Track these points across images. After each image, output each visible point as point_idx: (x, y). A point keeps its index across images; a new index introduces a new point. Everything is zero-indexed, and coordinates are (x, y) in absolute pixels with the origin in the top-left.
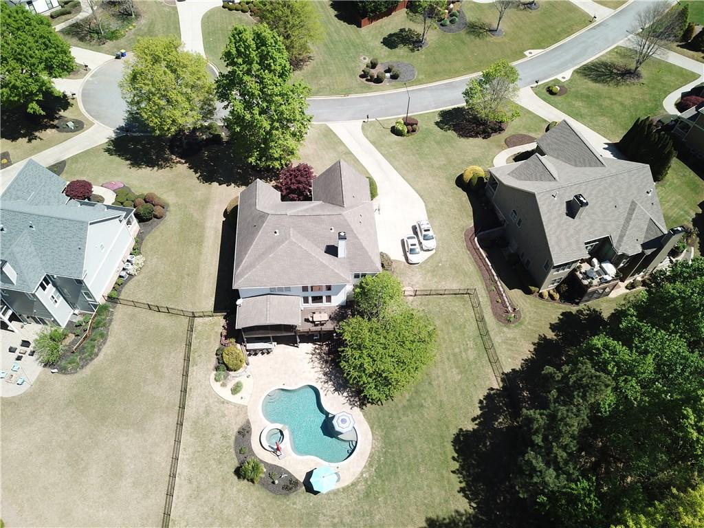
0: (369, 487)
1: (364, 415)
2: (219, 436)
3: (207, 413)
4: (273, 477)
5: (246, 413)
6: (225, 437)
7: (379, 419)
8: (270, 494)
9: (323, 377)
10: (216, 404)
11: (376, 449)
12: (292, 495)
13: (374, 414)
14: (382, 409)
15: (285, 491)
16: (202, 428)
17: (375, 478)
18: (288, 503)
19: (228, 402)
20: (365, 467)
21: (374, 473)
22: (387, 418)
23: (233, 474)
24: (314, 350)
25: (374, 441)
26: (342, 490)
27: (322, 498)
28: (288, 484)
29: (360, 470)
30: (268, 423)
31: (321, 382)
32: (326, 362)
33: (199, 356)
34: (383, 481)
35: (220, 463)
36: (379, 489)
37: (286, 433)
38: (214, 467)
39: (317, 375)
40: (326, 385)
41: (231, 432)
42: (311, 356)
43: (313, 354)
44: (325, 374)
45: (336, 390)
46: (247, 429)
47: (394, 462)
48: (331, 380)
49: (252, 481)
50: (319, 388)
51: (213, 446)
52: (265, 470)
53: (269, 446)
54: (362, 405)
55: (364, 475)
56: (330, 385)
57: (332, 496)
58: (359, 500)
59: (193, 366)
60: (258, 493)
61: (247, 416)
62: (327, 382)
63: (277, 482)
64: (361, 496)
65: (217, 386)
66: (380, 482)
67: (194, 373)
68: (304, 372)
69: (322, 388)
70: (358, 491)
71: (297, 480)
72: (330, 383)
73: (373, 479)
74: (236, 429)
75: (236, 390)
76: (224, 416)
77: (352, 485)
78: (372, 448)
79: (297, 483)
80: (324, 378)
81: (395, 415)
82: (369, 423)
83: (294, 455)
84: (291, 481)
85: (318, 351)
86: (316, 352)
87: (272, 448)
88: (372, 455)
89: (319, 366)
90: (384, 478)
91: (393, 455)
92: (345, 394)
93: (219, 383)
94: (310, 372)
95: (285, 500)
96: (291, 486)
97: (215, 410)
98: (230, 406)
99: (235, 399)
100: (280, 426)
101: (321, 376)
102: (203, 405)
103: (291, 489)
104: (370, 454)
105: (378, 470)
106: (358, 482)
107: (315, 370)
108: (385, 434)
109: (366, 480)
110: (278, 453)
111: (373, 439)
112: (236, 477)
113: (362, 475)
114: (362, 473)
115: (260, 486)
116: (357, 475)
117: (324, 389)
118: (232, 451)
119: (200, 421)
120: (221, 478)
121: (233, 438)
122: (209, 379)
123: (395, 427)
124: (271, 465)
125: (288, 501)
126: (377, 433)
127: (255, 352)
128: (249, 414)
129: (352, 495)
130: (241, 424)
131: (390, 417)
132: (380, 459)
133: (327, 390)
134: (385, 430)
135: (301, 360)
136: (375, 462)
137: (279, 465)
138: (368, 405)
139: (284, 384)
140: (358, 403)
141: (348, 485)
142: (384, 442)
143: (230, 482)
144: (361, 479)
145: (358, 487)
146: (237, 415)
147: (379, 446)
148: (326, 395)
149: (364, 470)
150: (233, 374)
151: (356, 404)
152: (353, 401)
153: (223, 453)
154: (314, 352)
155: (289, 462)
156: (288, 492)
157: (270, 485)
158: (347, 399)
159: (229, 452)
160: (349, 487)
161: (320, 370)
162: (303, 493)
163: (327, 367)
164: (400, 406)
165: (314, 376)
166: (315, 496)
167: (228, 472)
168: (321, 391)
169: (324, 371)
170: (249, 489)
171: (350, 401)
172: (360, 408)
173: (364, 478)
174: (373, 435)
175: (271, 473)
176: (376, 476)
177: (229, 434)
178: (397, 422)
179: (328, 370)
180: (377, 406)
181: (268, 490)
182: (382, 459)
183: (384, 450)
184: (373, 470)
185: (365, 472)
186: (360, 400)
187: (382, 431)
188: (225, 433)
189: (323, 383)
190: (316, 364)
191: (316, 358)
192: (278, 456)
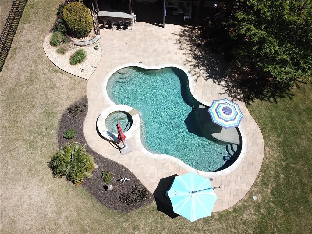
0: (264, 218)
1: (250, 112)
2: (39, 111)
3: (31, 80)
4: (107, 179)
5: (85, 88)
6: (49, 114)
7: (272, 119)
8: (99, 205)
9: (193, 60)
10: (46, 71)
11: (271, 160)
12: (134, 214)
13: (264, 112)
14: (276, 108)
15: (122, 205)
17: (272, 205)
18: (125, 225)
19: (63, 72)
20: (255, 184)
21: (270, 197)
22: (284, 119)
23: (46, 166)
24: (184, 32)
25: (268, 149)
26: (217, 217)
27: (183, 225)
28: (130, 194)
29: (246, 188)
30: (111, 103)
31: (190, 66)
32: (198, 46)
33: (35, 13)
34: (286, 211)
35: (32, 147)
36: (280, 224)
37: (136, 118)
38: (21, 151)
39: (184, 57)
40: (197, 70)
41: (58, 109)
42: (179, 37)
43: (181, 36)
44: (196, 57)
45: (210, 77)
46: (82, 107)
47: (301, 182)
48: (203, 65)
50: (186, 71)
51: (27, 123)
52: (96, 166)
54: (247, 100)
55: (255, 198)
56: (202, 70)
57: (200, 226)
59: (24, 23)
60: (80, 200)
61: (86, 92)
62: (198, 66)
63: (110, 188)
64: (251, 232)
65: (51, 52)
66: (281, 213)
67: (25, 32)
68: (169, 53)
70: (245, 223)
71: (145, 189)
72: (201, 68)
73: (270, 207)
74: (66, 104)
75: (77, 59)
76: (53, 87)
77: (236, 210)
78: (265, 158)
79: (145, 195)
80: (194, 62)
81: (296, 117)
82: (258, 123)
83: (144, 151)
85: (187, 34)
86: (185, 34)
87: (112, 136)
88: (265, 169)
89: (189, 48)
90: (287, 206)
91: (298, 172)
92: (223, 83)
93: (55, 49)
94: (176, 54)
97: (43, 78)
98: (64, 77)
99: (75, 70)
101: (191, 59)
102: (29, 70)
103: (133, 202)
104: (263, 166)
105: (277, 192)
106: (245, 208)
107: (184, 51)
108: (284, 140)
109: (258, 207)
110: (121, 145)
111: (266, 145)
112: (50, 171)
113: (251, 197)
114: (250, 194)
115: (84, 190)
116: (242, 195)
117: (193, 73)
118: (54, 133)
120: (27, 168)
121: (60, 116)
122: (43, 41)
123: (295, 133)
124: (107, 160)
125: (126, 221)
126: (271, 138)
128: (88, 90)
129: (235, 228)
130: (74, 100)
131: (289, 119)
132: (278, 176)
133: (198, 75)
134: (282, 136)
135: (166, 40)
136: (272, 179)
137: (118, 162)
138: (257, 100)
139: (140, 62)
140: (242, 96)
141: (227, 211)
142: (284, 152)
143: (39, 177)
144: (250, 203)
145: (245, 217)
146: (71, 89)
147: (275, 156)
148: (196, 80)
149: (253, 189)
150: (75, 40)
151: (239, 97)
152: (235, 92)
153: (39, 134)
154: (182, 34)
155: (135, 160)
156: (127, 206)
157: (100, 190)
158: (226, 89)
159: (49, 134)
160: (230, 213)
161: (189, 52)
162: (152, 212)
163: (199, 51)
164: (302, 107)
165: (181, 58)
166: (171, 220)
167: (40, 162)
168: (189, 75)
169: (195, 55)
170: (67, 191)
171: (230, 92)
172: (245, 102)
173: (253, 202)
174: (265, 140)
175: (104, 173)
176: (274, 202)
177: (54, 111)
178: (299, 127)
179: (200, 54)
180: (269, 103)
181: (97, 198)
182: (282, 176)
183: (284, 163)
184: (269, 191)
185: (256, 193)
186: (243, 92)
187: (279, 136)
188: (50, 108)
189: (192, 67)
190: (184, 46)
191: (186, 40)
192: (120, 149)
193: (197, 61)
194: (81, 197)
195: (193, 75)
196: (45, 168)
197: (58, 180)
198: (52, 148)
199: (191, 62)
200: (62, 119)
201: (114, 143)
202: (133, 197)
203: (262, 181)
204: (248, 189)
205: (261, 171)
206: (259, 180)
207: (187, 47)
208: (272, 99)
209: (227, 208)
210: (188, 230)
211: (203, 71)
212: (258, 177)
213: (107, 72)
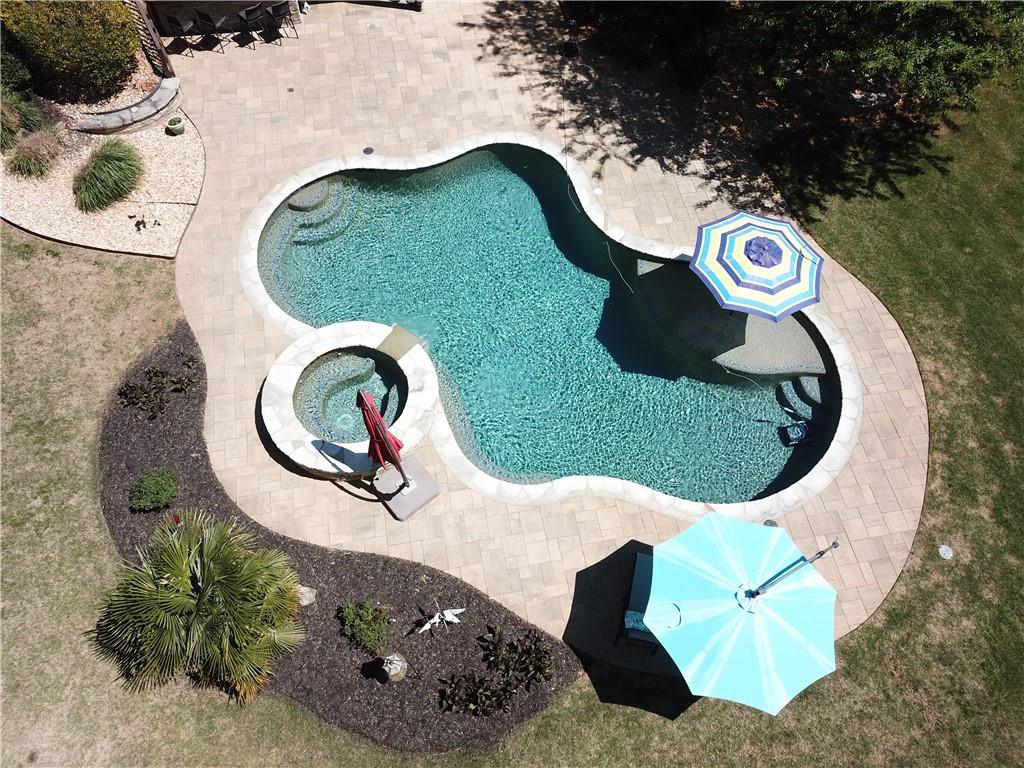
0: (1001, 618)
8: (361, 750)
9: (566, 105)
11: (954, 400)
12: (518, 743)
13: (873, 239)
14: (904, 214)
15: (459, 724)
19: (57, 247)
20: (930, 503)
21: (996, 535)
22: (947, 247)
24: (500, 14)
25: (928, 363)
27: (724, 731)
28: (480, 670)
29: (903, 523)
30: (296, 326)
31: (562, 126)
32: (568, 51)
39: (529, 102)
40: (589, 136)
41: (76, 401)
42: (486, 34)
43: (492, 26)
44: (571, 92)
45: (643, 153)
46: (178, 371)
48: (608, 116)
50: (553, 150)
52: (306, 595)
53: (322, 446)
54: (798, 208)
55: (946, 552)
56: (608, 135)
58: (966, 712)
62: (590, 123)
63: (396, 666)
64: (975, 683)
68: (466, 96)
69: (568, 150)
70: (945, 657)
71: (533, 634)
72: (604, 128)
73: (1007, 571)
74: (105, 376)
75: (103, 185)
76: (30, 316)
77: (894, 617)
78: (931, 397)
80: (570, 111)
81: (980, 231)
82: (865, 278)
83: (486, 484)
84: (490, 649)
86: (507, 18)
87: (341, 455)
88: (943, 435)
92: (698, 165)
94: (494, 94)
98: (68, 266)
99: (110, 228)
100: (372, 334)
101: (554, 101)
103: (501, 698)
104: (932, 428)
106: (927, 598)
107: (521, 80)
108: (969, 320)
109: (968, 582)
111: (919, 351)
112: (109, 668)
113: (932, 555)
114: (927, 542)
115: (282, 709)
116: (900, 557)
117: (580, 149)
118: (84, 503)
121: (91, 427)
124: (346, 559)
126: (925, 321)
128: (183, 296)
129: (916, 684)
130: (138, 351)
131: (961, 245)
132: (996, 452)
133: (600, 154)
134: (960, 305)
135: (442, 54)
136: (979, 468)
137: (394, 553)
138: (833, 202)
139: (368, 151)
140: (777, 196)
141: (867, 627)
142: (984, 362)
143: (64, 708)
144: (936, 577)
145: (937, 632)
146: (111, 310)
147: (962, 382)
148: (598, 175)
149: (932, 521)
150: (79, 114)
151: (768, 204)
152: (749, 189)
153: (17, 525)
154: (497, 19)
155: (460, 528)
156: (482, 724)
157: (349, 688)
158: (716, 183)
159: (63, 512)
160: (879, 633)
161: (542, 79)
162: (586, 716)
163: (575, 69)
164: (988, 193)
165: (519, 108)
166: (672, 726)
167: (54, 642)
168: (568, 163)
169: (567, 85)
170: (208, 735)
171: (734, 191)
172: (794, 215)
173: (946, 568)
174: (908, 334)
175: (349, 612)
176: (1014, 550)
177: (60, 412)
178: (1005, 263)
179: (581, 78)
180: (879, 204)
181: (344, 726)
182: (1008, 447)
183: (999, 401)
184: (985, 513)
185: (946, 532)
186: (779, 183)
187: (950, 310)
188: (39, 404)
189: (571, 131)
190: (516, 60)
191: (515, 38)
193: (579, 106)
194: (277, 741)
195: (583, 158)
196: (81, 664)
197: (155, 697)
198: (89, 569)
199: (560, 112)
200: (105, 438)
202: (496, 679)
203: (950, 483)
204: (913, 526)
205: (932, 449)
206: (937, 483)
207: (528, 63)
208: (881, 188)
209: (862, 617)
210: (747, 747)
211: (612, 138)
212: (931, 474)
213: (247, 213)
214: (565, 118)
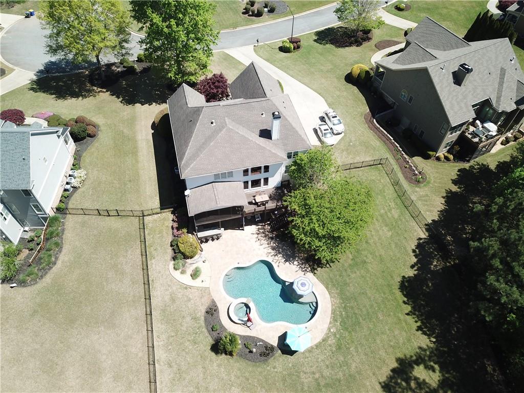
0: (339, 339)
1: (317, 278)
2: (188, 319)
3: (173, 300)
4: (249, 347)
5: (210, 293)
6: (195, 319)
7: (331, 279)
8: (250, 363)
9: (272, 251)
10: (180, 290)
11: (336, 305)
12: (271, 360)
13: (325, 276)
14: (331, 271)
15: (263, 358)
16: (171, 315)
17: (342, 331)
18: (268, 368)
19: (191, 287)
20: (330, 323)
21: (340, 327)
22: (338, 277)
23: (210, 351)
24: (258, 231)
25: (332, 299)
26: (315, 347)
28: (265, 351)
29: (326, 326)
30: (232, 299)
31: (272, 256)
32: (272, 238)
33: (155, 250)
34: (349, 332)
35: (195, 343)
36: (348, 340)
37: (251, 305)
38: (190, 347)
39: (266, 251)
40: (276, 258)
42: (257, 235)
43: (258, 234)
44: (273, 249)
45: (286, 261)
46: (214, 308)
47: (355, 314)
48: (280, 253)
49: (231, 354)
50: (270, 261)
51: (185, 329)
52: (240, 342)
53: (239, 319)
54: (313, 270)
55: (332, 330)
57: (307, 355)
58: (333, 353)
59: (151, 260)
60: (238, 364)
61: (211, 296)
62: (276, 255)
63: (254, 350)
64: (334, 349)
65: (177, 274)
66: (347, 334)
67: (154, 266)
68: (254, 250)
69: (273, 261)
70: (330, 346)
71: (272, 345)
72: (279, 256)
73: (341, 333)
74: (203, 309)
75: (195, 275)
76: (189, 300)
77: (323, 340)
78: (332, 305)
79: (273, 348)
80: (273, 252)
81: (344, 273)
82: (323, 284)
83: (264, 324)
84: (266, 348)
85: (261, 231)
87: (242, 321)
88: (333, 312)
89: (266, 243)
90: (350, 329)
91: (352, 308)
92: (296, 263)
93: (178, 272)
94: (259, 249)
95: (265, 366)
96: (267, 352)
97: (180, 296)
98: (193, 290)
99: (197, 283)
100: (244, 300)
101: (270, 250)
102: (168, 293)
103: (268, 354)
104: (332, 310)
105: (343, 323)
106: (328, 337)
107: (263, 246)
108: (340, 291)
109: (335, 335)
111: (331, 297)
113: (330, 331)
114: (329, 329)
115: (238, 358)
116: (325, 331)
117: (275, 261)
118: (204, 330)
119: (168, 308)
120: (199, 357)
121: (203, 318)
122: (168, 269)
123: (346, 284)
124: (244, 336)
125: (268, 366)
126: (333, 291)
127: (206, 240)
128: (212, 294)
129: (326, 349)
130: (207, 305)
131: (340, 276)
132: (342, 314)
133: (278, 262)
134: (339, 288)
135: (249, 240)
136: (338, 317)
137: (251, 335)
138: (319, 269)
139: (238, 263)
140: (309, 269)
141: (319, 342)
142: (342, 298)
144: (330, 334)
145: (329, 342)
146: (201, 298)
147: (338, 302)
148: (278, 266)
149: (330, 326)
150: (189, 261)
151: (308, 270)
152: (304, 267)
154: (258, 232)
155: (260, 331)
156: (266, 358)
157: (247, 355)
158: (299, 266)
159: (202, 332)
160: (321, 343)
161: (267, 246)
162: (280, 356)
163: (273, 243)
164: (346, 265)
165: (264, 252)
166: (292, 357)
168: (273, 264)
169: (272, 247)
171: (302, 268)
172: (312, 272)
173: (332, 333)
174: (330, 294)
175: (246, 344)
176: (342, 329)
177: (198, 316)
178: (347, 279)
179: (275, 245)
180: (326, 269)
181: (247, 360)
182: (343, 313)
183: (343, 305)
184: (338, 324)
185: (332, 327)
186: (310, 266)
187: (337, 289)
188: (194, 315)
189: (273, 257)
190: (262, 241)
191: (262, 236)
192: (249, 327)
193: (274, 251)
195: (276, 263)
198: (208, 340)
199: (271, 253)
200: (205, 320)
201: (244, 324)
203: (334, 319)
204: (328, 326)
205: (332, 314)
206: (331, 320)
207: (264, 242)
208: (328, 265)
209: (319, 341)
210: (302, 359)
211: (280, 258)
212: (331, 318)
213: (220, 278)
214: (272, 254)
